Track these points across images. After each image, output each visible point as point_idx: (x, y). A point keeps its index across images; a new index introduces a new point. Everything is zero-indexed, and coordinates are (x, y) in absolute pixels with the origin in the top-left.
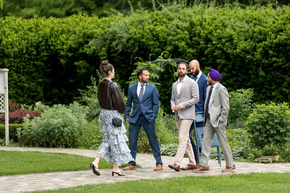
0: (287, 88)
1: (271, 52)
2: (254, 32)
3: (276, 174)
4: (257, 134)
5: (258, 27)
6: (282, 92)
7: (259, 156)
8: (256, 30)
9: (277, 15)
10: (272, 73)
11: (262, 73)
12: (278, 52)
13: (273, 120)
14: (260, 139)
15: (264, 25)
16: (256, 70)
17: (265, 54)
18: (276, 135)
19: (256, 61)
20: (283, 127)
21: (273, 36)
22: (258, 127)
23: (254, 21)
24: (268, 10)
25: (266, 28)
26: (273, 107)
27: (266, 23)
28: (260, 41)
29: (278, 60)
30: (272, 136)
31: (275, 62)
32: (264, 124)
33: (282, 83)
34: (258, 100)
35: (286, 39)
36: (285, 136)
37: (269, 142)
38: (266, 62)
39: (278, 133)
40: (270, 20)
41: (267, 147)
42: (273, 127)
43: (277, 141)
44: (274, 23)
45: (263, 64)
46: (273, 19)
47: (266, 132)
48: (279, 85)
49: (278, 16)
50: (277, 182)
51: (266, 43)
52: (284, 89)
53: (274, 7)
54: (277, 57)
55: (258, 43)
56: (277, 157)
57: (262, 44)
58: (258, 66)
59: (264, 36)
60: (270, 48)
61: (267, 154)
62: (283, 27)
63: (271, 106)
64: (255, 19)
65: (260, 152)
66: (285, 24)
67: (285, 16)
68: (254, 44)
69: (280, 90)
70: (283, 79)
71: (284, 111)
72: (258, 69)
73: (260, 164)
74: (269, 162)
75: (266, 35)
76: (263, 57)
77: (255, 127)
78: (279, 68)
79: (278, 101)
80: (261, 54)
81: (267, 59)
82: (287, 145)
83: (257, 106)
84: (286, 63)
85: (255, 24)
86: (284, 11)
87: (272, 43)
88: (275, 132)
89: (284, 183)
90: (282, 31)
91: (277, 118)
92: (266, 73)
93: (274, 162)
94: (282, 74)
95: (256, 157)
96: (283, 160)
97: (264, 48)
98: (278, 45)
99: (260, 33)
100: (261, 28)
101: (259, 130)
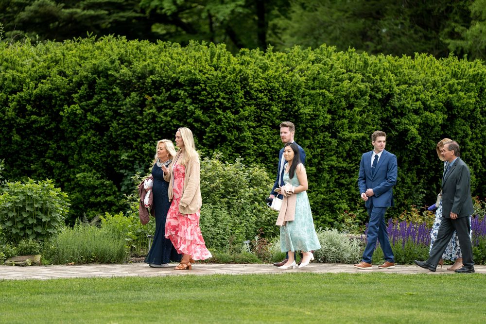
0: (52, 159)
1: (29, 107)
2: (5, 79)
3: (36, 281)
4: (9, 224)
5: (10, 71)
6: (44, 165)
7: (12, 256)
8: (7, 75)
9: (37, 55)
10: (31, 137)
11: (16, 138)
12: (39, 107)
13: (31, 205)
14: (14, 231)
15: (20, 68)
16: (8, 133)
17: (21, 110)
18: (36, 226)
19: (8, 120)
20: (46, 214)
21: (32, 84)
22: (11, 215)
23: (5, 63)
24: (25, 47)
25: (22, 73)
26: (31, 186)
27: (22, 66)
28: (14, 92)
29: (39, 119)
30: (31, 227)
31: (35, 122)
32: (20, 210)
33: (45, 152)
34: (10, 176)
35: (50, 89)
36: (50, 227)
37: (26, 236)
38: (23, 121)
39: (40, 222)
40: (28, 62)
41: (23, 243)
42: (31, 215)
43: (38, 235)
44: (33, 66)
45: (18, 125)
46: (32, 61)
47: (22, 221)
48: (41, 154)
49: (40, 56)
50: (38, 293)
51: (22, 94)
52: (48, 161)
53: (34, 43)
54: (39, 115)
55: (11, 94)
56: (38, 258)
57: (16, 96)
58: (10, 127)
59: (19, 85)
60: (28, 101)
61: (23, 253)
62: (46, 72)
63: (28, 185)
64: (6, 60)
65: (14, 250)
66: (49, 68)
67: (49, 56)
68: (5, 97)
69: (43, 162)
70: (47, 146)
71: (48, 191)
72: (11, 131)
73: (14, 268)
74: (26, 265)
75: (22, 82)
76: (18, 115)
77: (6, 214)
78: (41, 130)
79: (39, 177)
80: (14, 110)
81: (24, 117)
82: (52, 239)
83: (8, 184)
84: (51, 123)
85: (7, 68)
86: (48, 50)
87: (30, 95)
88: (35, 222)
89: (47, 294)
90: (44, 77)
91: (37, 201)
92: (23, 138)
93: (33, 264)
94: (45, 138)
95: (8, 257)
96: (46, 262)
97: (19, 101)
98: (39, 97)
99: (14, 80)
100: (14, 72)
101: (12, 219)
